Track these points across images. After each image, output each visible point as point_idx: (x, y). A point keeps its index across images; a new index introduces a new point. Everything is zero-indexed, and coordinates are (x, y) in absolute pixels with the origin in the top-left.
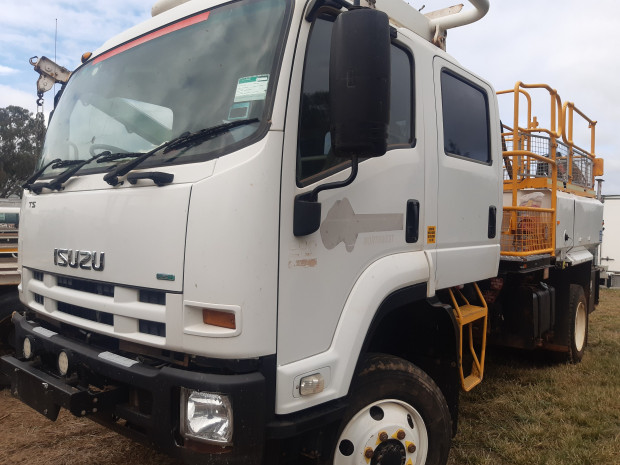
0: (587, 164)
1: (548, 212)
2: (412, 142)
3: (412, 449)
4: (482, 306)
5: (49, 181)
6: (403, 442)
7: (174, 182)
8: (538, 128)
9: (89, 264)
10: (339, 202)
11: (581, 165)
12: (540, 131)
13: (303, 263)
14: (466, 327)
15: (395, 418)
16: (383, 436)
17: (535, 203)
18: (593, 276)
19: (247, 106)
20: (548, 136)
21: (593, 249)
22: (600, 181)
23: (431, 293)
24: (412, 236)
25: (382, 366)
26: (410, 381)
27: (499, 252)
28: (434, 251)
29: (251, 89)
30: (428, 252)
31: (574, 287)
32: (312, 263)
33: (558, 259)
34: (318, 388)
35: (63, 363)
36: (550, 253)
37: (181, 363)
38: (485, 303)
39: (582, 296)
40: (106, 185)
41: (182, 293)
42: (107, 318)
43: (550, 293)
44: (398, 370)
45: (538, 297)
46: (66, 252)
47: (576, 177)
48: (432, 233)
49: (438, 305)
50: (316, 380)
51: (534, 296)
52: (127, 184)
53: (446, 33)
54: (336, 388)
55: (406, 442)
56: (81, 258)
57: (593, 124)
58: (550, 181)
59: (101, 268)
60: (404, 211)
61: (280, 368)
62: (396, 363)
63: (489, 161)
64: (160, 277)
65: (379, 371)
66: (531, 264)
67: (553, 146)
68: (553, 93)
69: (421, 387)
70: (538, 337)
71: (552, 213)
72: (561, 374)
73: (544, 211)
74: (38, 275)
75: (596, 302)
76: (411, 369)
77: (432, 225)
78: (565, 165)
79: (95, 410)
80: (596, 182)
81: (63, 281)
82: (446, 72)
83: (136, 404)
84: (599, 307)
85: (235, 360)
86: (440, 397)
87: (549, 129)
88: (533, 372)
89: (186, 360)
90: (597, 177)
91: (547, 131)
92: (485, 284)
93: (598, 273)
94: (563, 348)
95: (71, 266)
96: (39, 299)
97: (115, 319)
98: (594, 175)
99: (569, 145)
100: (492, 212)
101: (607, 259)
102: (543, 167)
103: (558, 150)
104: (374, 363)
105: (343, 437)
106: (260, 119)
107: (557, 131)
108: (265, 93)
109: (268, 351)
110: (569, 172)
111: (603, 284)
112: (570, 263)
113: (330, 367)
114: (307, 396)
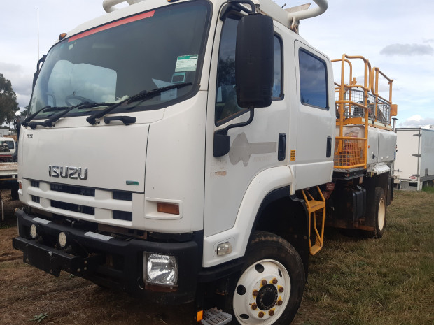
0: (387, 108)
1: (362, 140)
2: (282, 97)
3: (281, 290)
4: (322, 200)
5: (43, 121)
6: (276, 286)
7: (137, 122)
8: (356, 85)
9: (76, 175)
10: (239, 135)
11: (382, 109)
12: (357, 87)
13: (219, 173)
14: (312, 214)
15: (271, 271)
16: (264, 282)
17: (354, 134)
18: (390, 181)
19: (184, 74)
20: (363, 90)
21: (390, 163)
22: (395, 119)
23: (292, 192)
24: (281, 156)
25: (263, 239)
26: (280, 247)
27: (333, 166)
28: (295, 165)
29: (186, 64)
30: (292, 166)
31: (378, 189)
32: (224, 173)
33: (368, 171)
34: (228, 251)
35: (63, 239)
36: (363, 167)
37: (142, 237)
38: (324, 199)
39: (383, 195)
40: (88, 124)
41: (144, 193)
42: (90, 210)
43: (363, 192)
44: (273, 241)
45: (356, 195)
46: (58, 168)
47: (380, 117)
48: (293, 154)
49: (296, 200)
50: (227, 246)
51: (354, 194)
52: (102, 123)
53: (299, 22)
54: (238, 251)
55: (278, 286)
56: (70, 172)
57: (391, 82)
58: (363, 120)
59: (86, 178)
60: (277, 140)
61: (206, 239)
62: (271, 236)
63: (327, 108)
64: (128, 183)
65: (261, 242)
66: (352, 174)
67: (365, 97)
68: (366, 61)
69: (287, 252)
70: (356, 221)
71: (365, 140)
72: (370, 245)
73: (360, 140)
74: (35, 183)
75: (392, 199)
76: (281, 240)
77: (293, 149)
78: (373, 109)
79: (85, 268)
80: (392, 120)
81: (55, 187)
82: (302, 51)
83: (111, 264)
84: (393, 202)
85: (179, 234)
86: (298, 257)
87: (363, 86)
88: (352, 244)
89: (146, 235)
90: (393, 117)
91: (362, 87)
92: (323, 187)
93: (393, 179)
94: (371, 229)
95: (62, 177)
96: (36, 199)
97: (96, 210)
98: (391, 115)
99: (375, 96)
100: (329, 140)
101: (398, 171)
102: (359, 110)
103: (368, 99)
104: (258, 236)
105: (239, 283)
106: (193, 83)
107: (368, 87)
108: (196, 66)
109: (199, 228)
110: (376, 114)
111: (395, 187)
112: (376, 173)
113: (235, 238)
114: (221, 256)
